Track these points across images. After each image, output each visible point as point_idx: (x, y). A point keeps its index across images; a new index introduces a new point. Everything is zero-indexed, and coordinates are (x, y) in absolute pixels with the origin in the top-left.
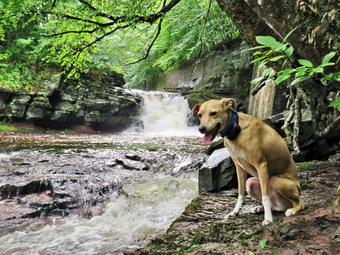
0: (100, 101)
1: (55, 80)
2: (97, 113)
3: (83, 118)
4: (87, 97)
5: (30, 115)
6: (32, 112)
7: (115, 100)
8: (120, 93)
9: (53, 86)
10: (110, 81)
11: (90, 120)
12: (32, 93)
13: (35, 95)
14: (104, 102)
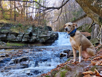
0: (44, 35)
1: (30, 29)
2: (44, 39)
3: (39, 41)
4: (40, 34)
5: (23, 40)
6: (24, 39)
7: (49, 35)
8: (50, 33)
9: (30, 31)
10: (47, 29)
11: (41, 41)
12: (24, 33)
13: (25, 34)
14: (46, 35)
